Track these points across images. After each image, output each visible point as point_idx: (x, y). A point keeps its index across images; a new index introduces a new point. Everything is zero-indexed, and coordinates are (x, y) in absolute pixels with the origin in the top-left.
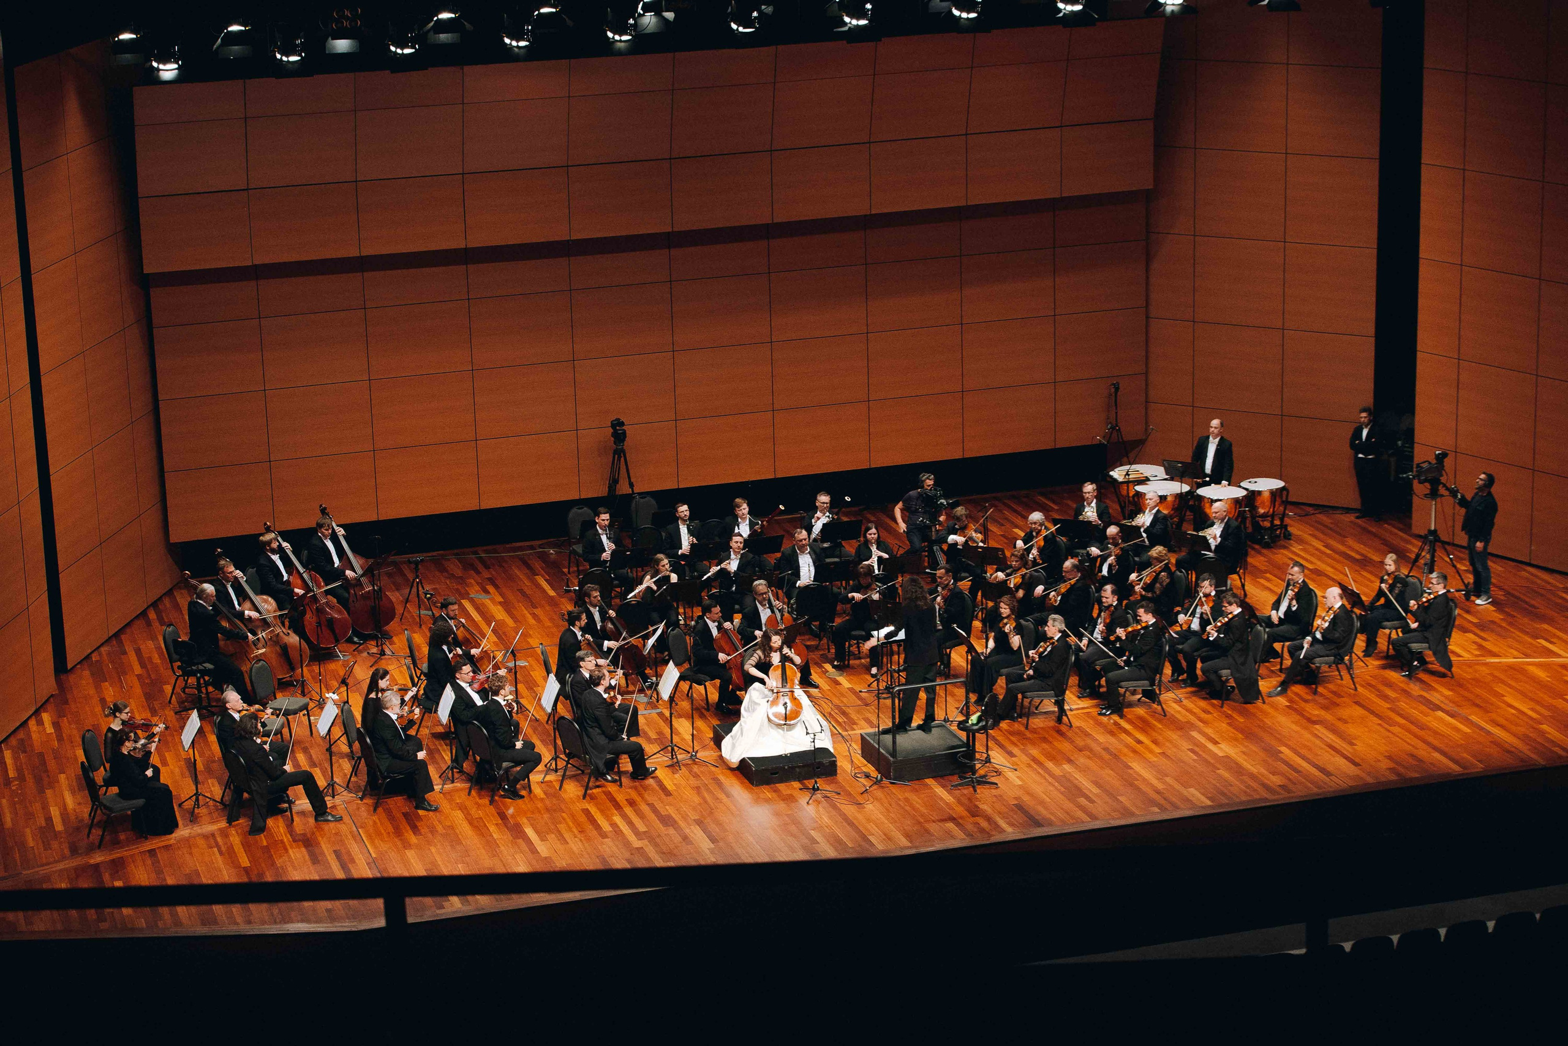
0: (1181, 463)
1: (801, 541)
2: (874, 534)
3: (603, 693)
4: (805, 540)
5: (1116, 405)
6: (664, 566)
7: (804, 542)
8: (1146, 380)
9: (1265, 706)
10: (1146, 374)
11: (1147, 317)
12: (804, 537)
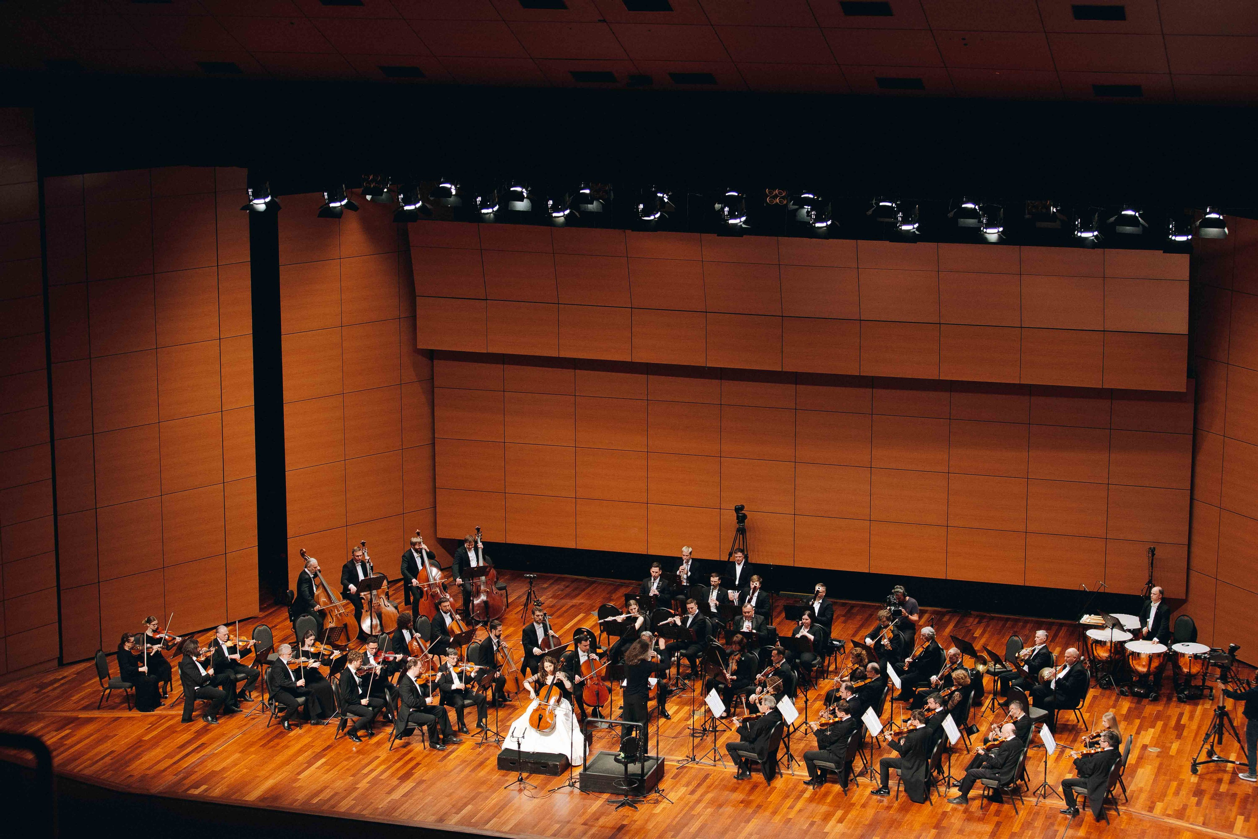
2: (807, 620)
4: (748, 612)
6: (632, 610)
8: (1189, 551)
10: (1189, 546)
11: (1192, 499)
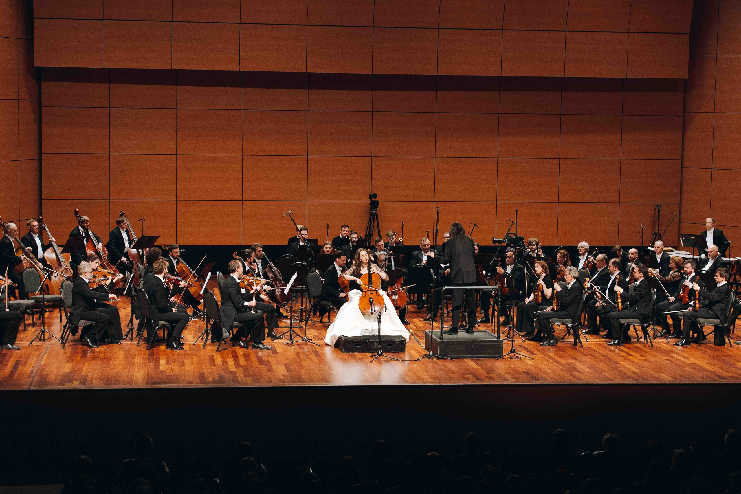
0: (693, 235)
1: (425, 245)
3: (237, 279)
4: (428, 245)
5: (659, 220)
7: (427, 247)
8: (680, 208)
9: (731, 349)
10: (680, 203)
11: (682, 167)
12: (427, 243)
